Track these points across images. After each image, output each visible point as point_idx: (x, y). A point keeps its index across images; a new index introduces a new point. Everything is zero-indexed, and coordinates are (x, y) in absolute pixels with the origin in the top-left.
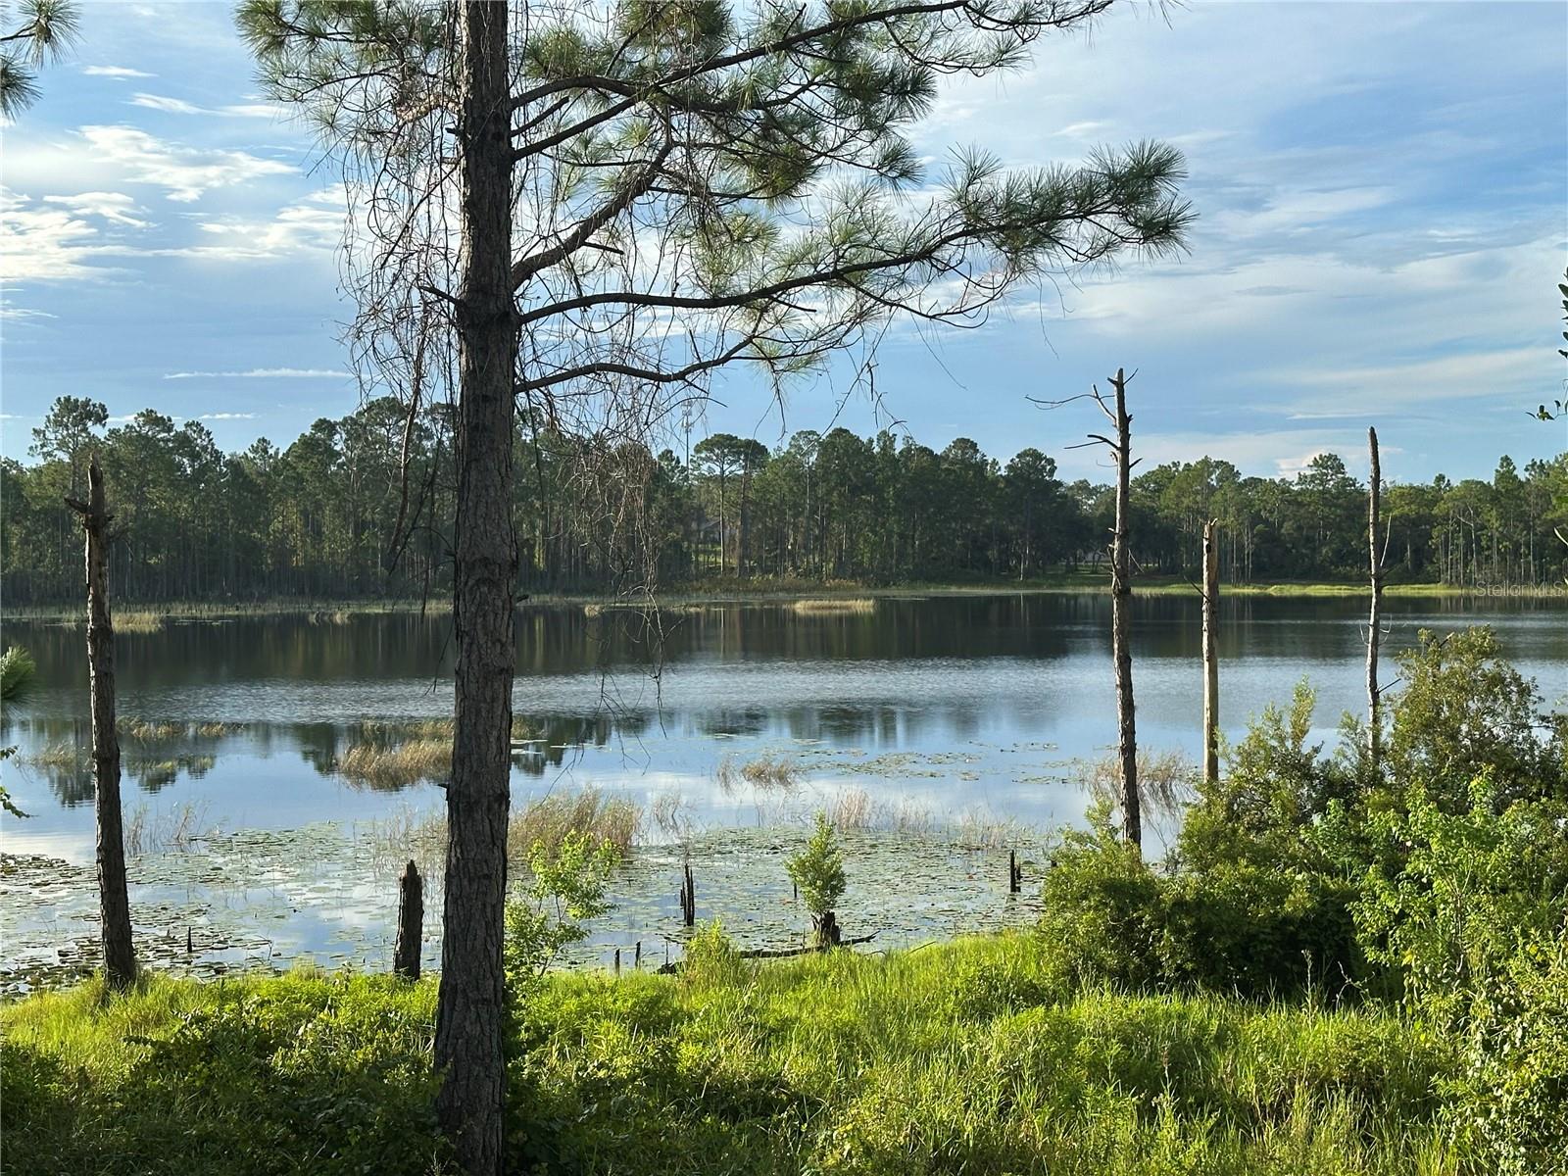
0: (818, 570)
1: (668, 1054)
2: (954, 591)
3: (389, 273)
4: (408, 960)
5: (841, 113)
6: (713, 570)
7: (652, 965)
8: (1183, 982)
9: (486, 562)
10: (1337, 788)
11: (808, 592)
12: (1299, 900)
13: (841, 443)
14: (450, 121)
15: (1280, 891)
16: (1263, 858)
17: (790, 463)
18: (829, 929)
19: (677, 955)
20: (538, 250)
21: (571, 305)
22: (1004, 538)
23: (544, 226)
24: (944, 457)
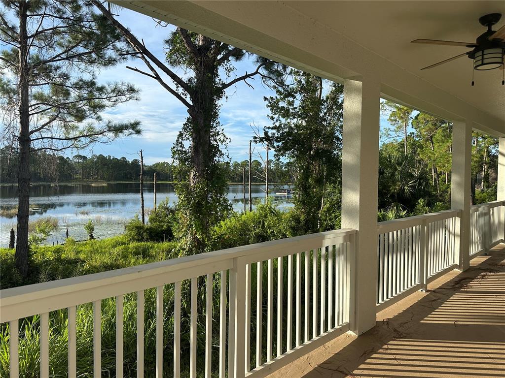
0: (97, 178)
1: (60, 256)
2: (121, 182)
3: (6, 132)
4: (12, 245)
5: (89, 110)
6: (77, 178)
7: (60, 244)
8: (147, 240)
9: (24, 179)
10: (172, 211)
11: (95, 182)
12: (165, 227)
13: (101, 157)
14: (18, 108)
15: (162, 226)
16: (160, 222)
17: (91, 160)
18: (92, 237)
19: (64, 242)
20: (34, 129)
21: (40, 138)
22: (130, 173)
23: (35, 125)
24: (120, 160)
